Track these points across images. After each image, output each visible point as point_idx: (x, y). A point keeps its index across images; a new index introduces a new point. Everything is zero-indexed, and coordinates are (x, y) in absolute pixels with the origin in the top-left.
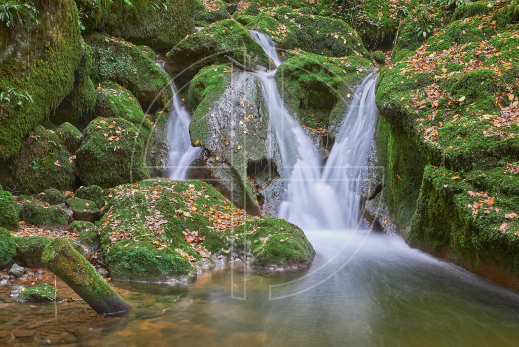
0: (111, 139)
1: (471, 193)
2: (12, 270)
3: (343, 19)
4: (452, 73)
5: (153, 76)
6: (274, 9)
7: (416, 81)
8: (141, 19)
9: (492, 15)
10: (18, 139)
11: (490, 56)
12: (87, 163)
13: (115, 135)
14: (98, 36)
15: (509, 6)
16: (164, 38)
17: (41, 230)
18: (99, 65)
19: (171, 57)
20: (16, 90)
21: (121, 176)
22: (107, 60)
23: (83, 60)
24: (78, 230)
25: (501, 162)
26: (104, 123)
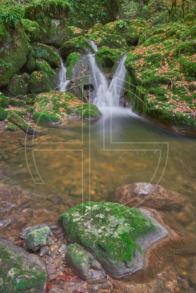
0: (38, 78)
1: (149, 95)
2: (5, 121)
3: (121, 35)
4: (149, 54)
5: (54, 56)
6: (97, 32)
7: (137, 57)
8: (51, 37)
9: (165, 33)
10: (8, 79)
11: (162, 48)
12: (31, 86)
13: (40, 77)
14: (36, 43)
15: (170, 30)
16: (59, 43)
17: (16, 108)
18: (36, 53)
19: (60, 49)
20: (6, 63)
21: (42, 90)
22: (39, 51)
23: (30, 51)
24: (27, 108)
25: (159, 85)
26: (36, 73)
